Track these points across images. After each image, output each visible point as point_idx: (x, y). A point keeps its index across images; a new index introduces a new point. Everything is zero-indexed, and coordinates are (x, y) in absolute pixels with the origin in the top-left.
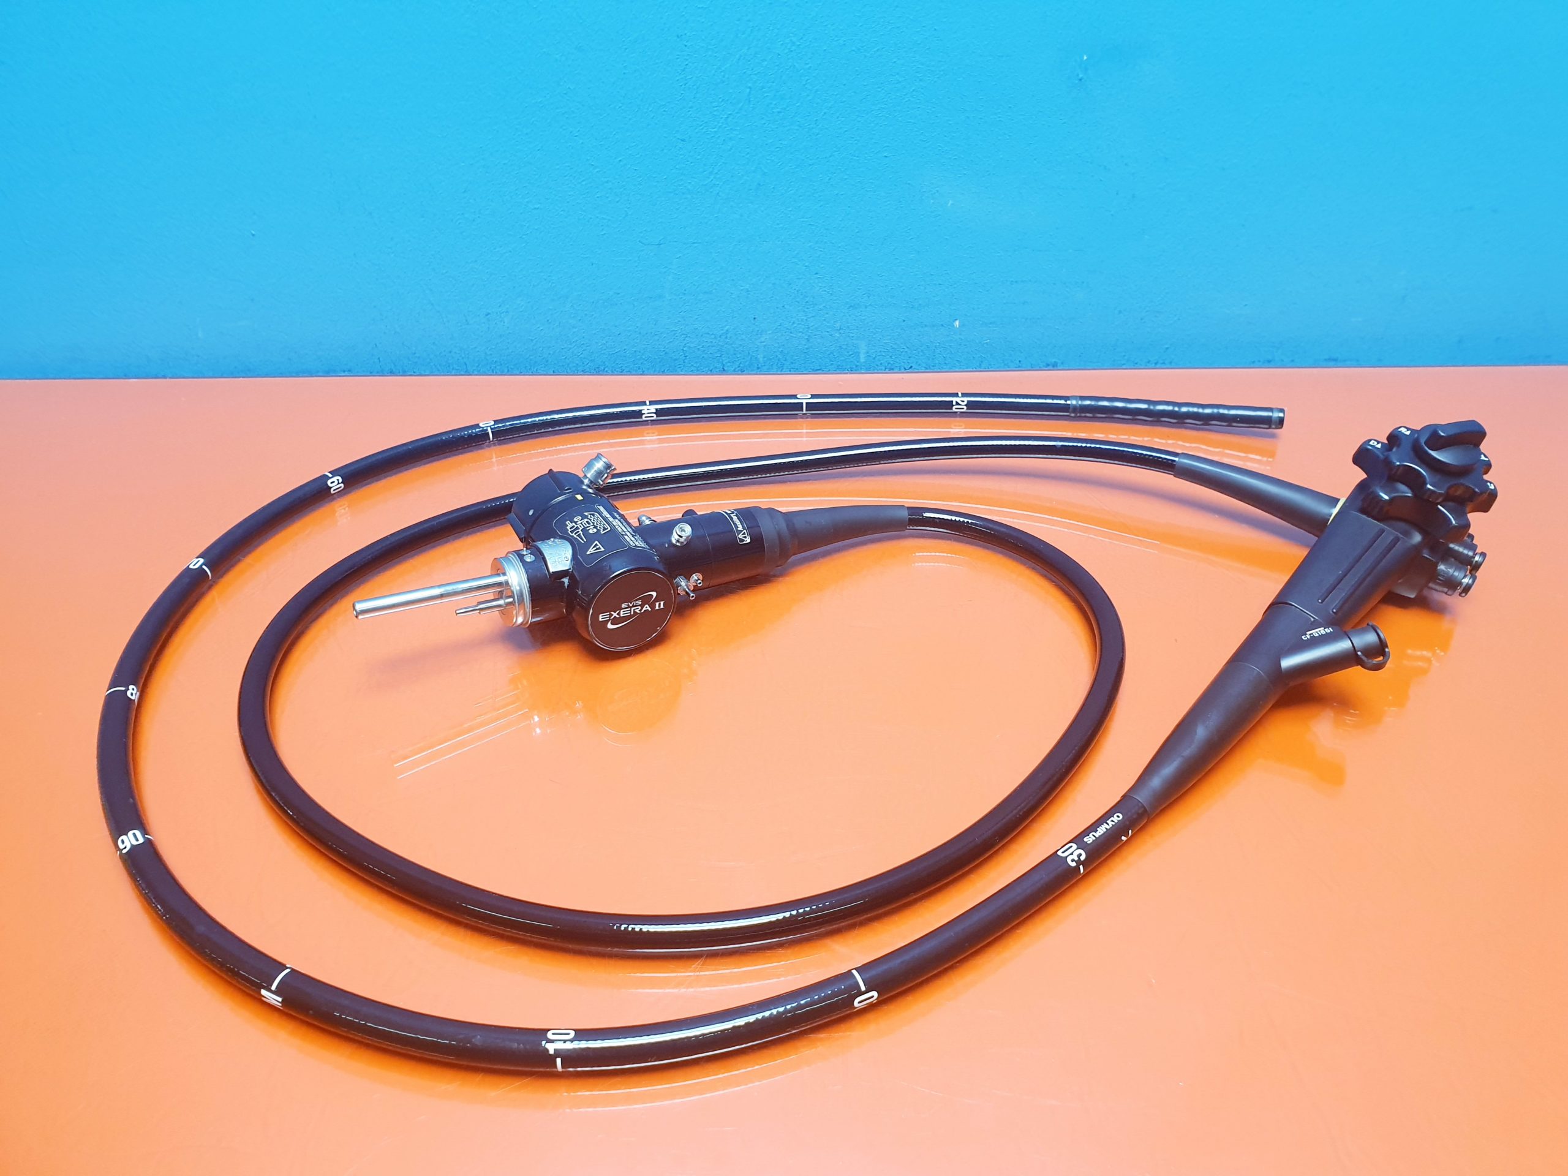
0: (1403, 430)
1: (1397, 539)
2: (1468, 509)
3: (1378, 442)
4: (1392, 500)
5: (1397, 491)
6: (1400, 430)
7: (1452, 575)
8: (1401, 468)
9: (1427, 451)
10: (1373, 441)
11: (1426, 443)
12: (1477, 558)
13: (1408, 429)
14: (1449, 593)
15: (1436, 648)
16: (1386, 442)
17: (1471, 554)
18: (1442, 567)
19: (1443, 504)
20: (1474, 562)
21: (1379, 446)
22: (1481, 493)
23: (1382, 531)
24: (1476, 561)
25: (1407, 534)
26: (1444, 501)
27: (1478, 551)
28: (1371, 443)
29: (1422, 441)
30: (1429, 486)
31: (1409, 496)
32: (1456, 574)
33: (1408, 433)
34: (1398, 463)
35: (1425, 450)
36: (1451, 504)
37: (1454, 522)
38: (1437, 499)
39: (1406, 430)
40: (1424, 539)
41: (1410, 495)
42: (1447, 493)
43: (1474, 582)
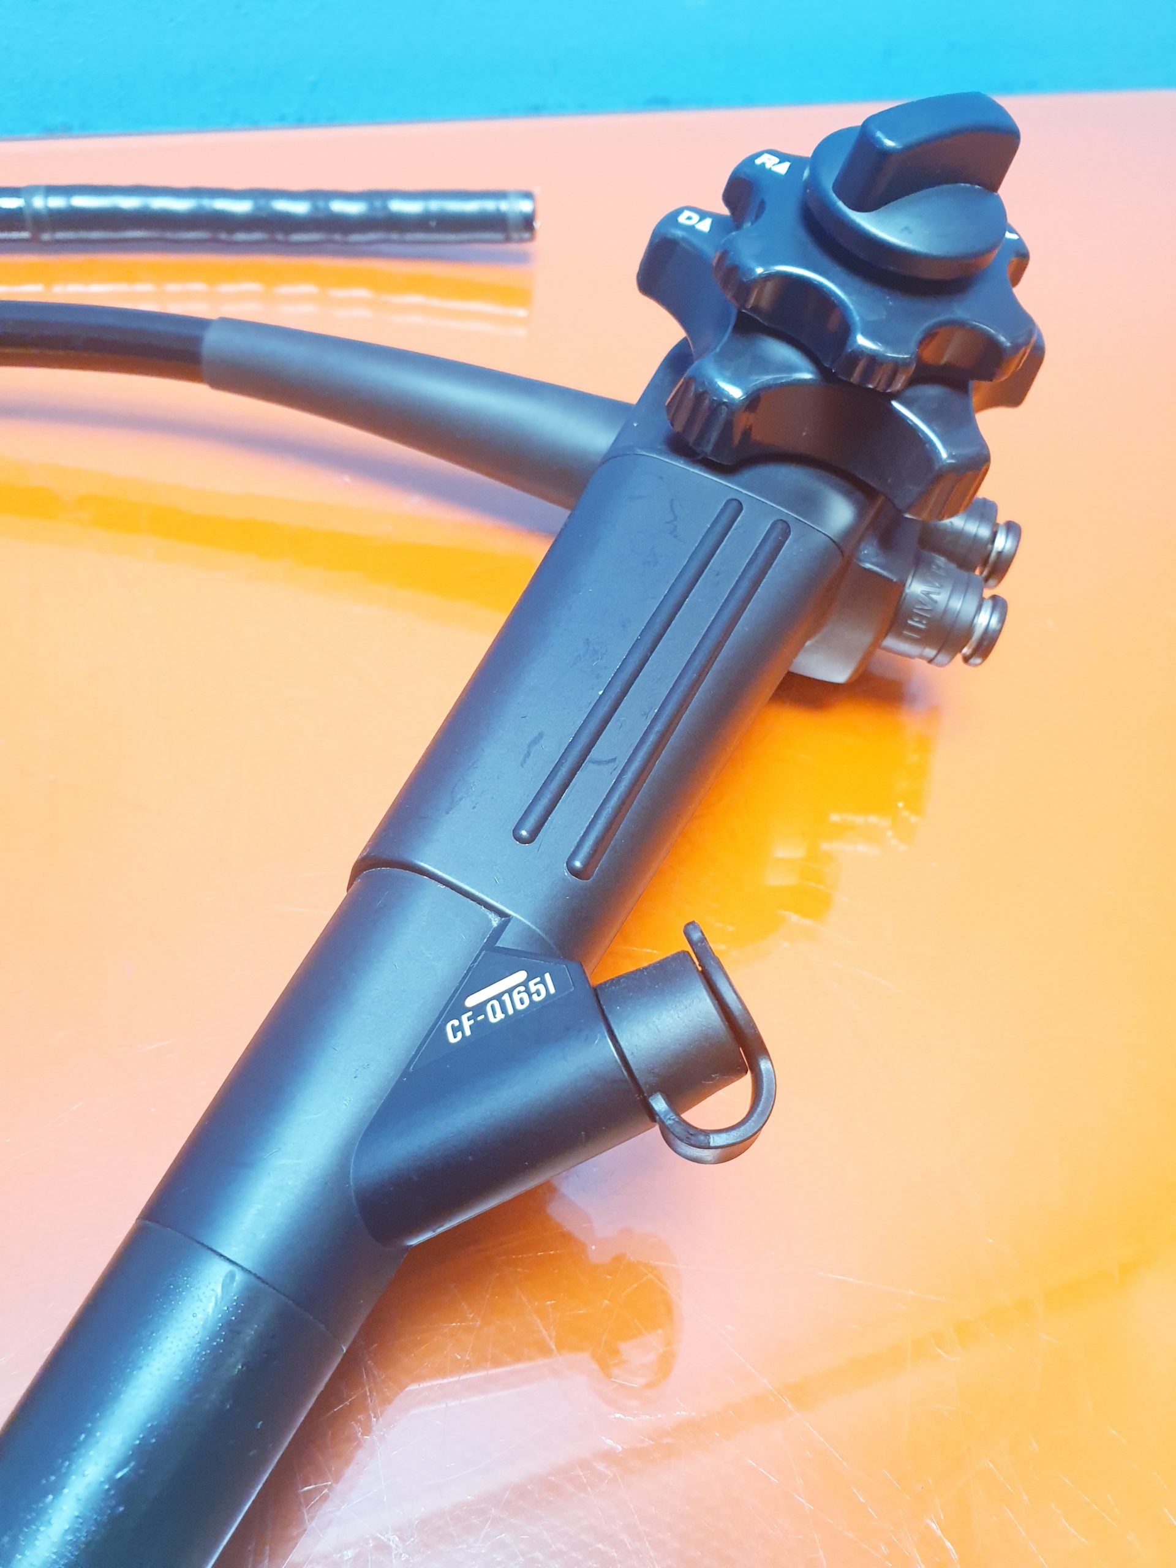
0: (769, 162)
1: (784, 530)
2: (975, 399)
3: (703, 215)
4: (753, 401)
5: (763, 364)
6: (758, 161)
7: (946, 610)
8: (769, 287)
9: (845, 215)
10: (687, 213)
11: (841, 189)
12: (1002, 543)
13: (783, 157)
14: (941, 658)
15: (900, 805)
16: (725, 211)
17: (984, 532)
18: (916, 588)
19: (911, 392)
20: (993, 555)
21: (705, 226)
22: (1016, 348)
23: (736, 505)
24: (1000, 553)
25: (809, 505)
26: (912, 382)
27: (1001, 519)
28: (682, 219)
29: (828, 181)
30: (862, 341)
31: (805, 381)
32: (956, 604)
33: (782, 169)
34: (759, 270)
35: (839, 210)
36: (932, 391)
37: (944, 454)
38: (891, 381)
39: (777, 160)
40: (860, 514)
41: (807, 376)
42: (919, 360)
43: (1002, 621)
